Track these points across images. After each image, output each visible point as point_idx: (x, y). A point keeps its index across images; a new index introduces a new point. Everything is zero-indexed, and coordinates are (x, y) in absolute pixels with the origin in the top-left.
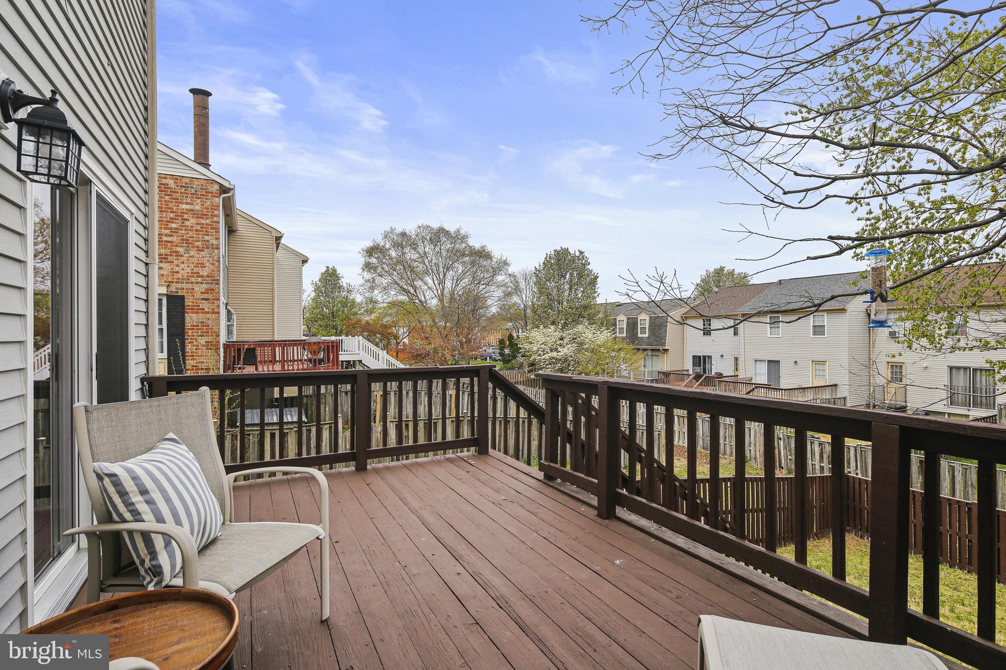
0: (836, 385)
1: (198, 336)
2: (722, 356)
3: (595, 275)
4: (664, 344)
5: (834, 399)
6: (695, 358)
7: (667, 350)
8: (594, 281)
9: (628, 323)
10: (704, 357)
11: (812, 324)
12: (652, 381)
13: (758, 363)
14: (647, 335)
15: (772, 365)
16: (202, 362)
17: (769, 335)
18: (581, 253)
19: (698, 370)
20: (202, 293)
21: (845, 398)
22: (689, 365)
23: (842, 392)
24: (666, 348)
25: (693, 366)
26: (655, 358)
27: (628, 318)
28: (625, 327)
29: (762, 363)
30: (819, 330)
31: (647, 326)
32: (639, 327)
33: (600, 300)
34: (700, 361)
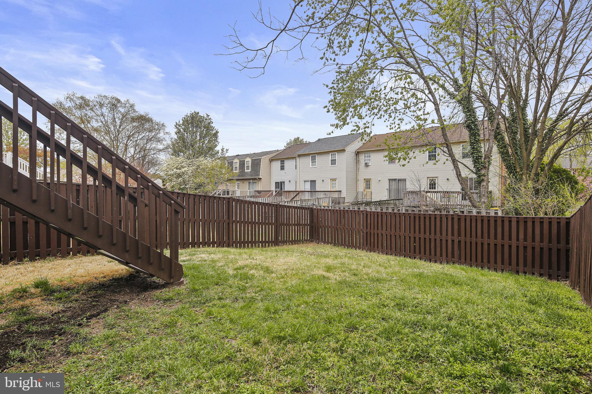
0: (341, 191)
2: (290, 181)
3: (216, 130)
4: (259, 175)
5: (339, 198)
6: (277, 183)
7: (261, 179)
8: (216, 135)
10: (281, 183)
11: (330, 159)
12: (251, 197)
13: (306, 183)
14: (250, 171)
15: (313, 183)
17: (311, 167)
18: (208, 116)
19: (278, 190)
21: (344, 198)
22: (273, 188)
23: (344, 195)
24: (260, 177)
25: (276, 188)
26: (254, 184)
27: (239, 161)
28: (238, 166)
29: (308, 182)
30: (333, 162)
31: (250, 165)
32: (246, 165)
34: (280, 185)
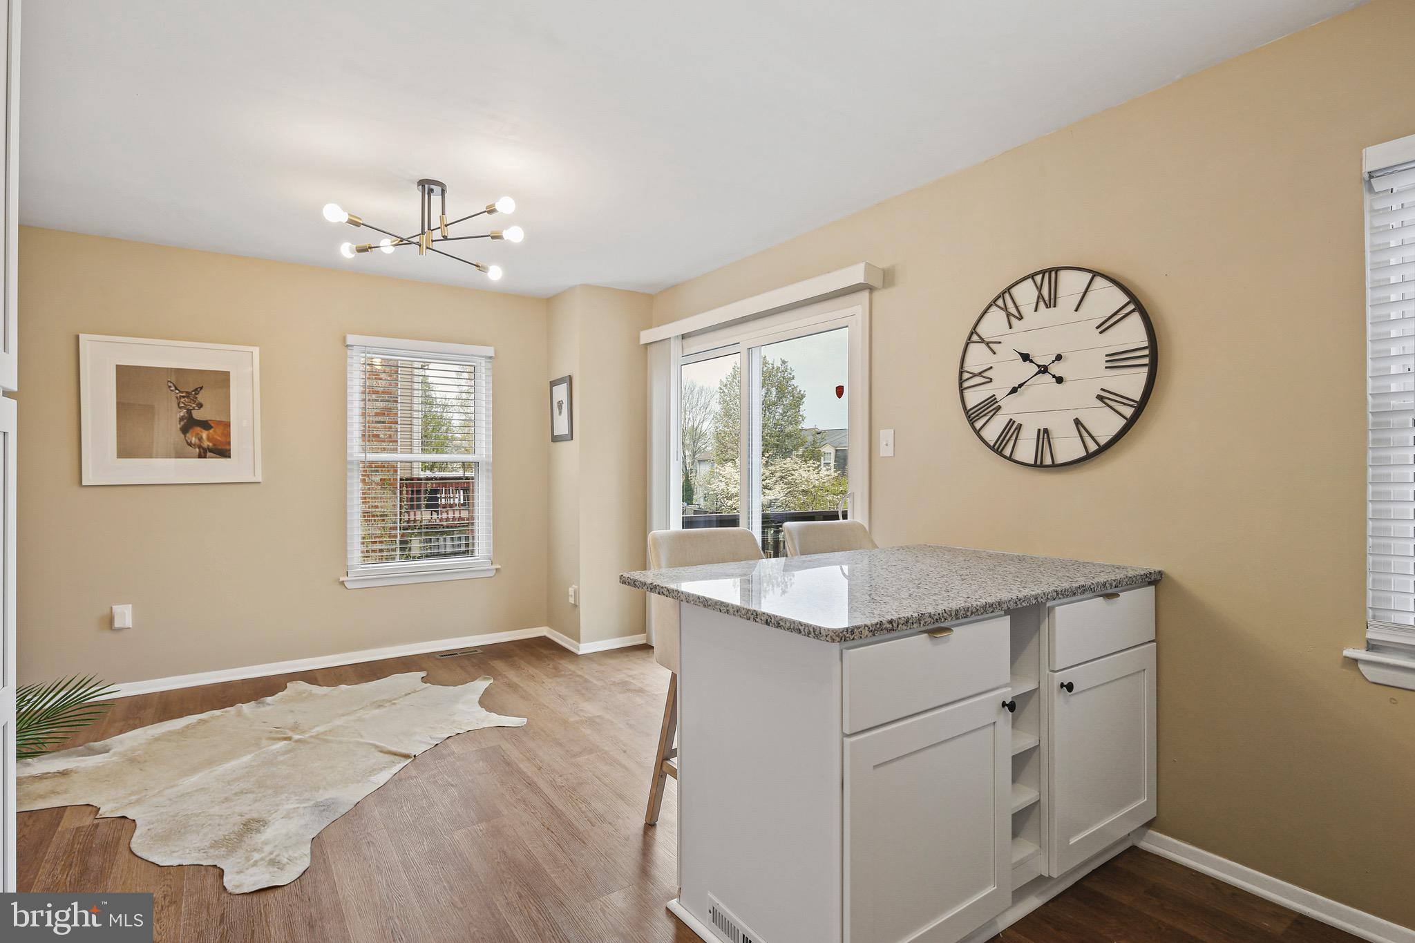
1: (372, 471)
3: (802, 392)
8: (799, 399)
9: (836, 457)
16: (376, 507)
18: (784, 362)
20: (377, 414)
27: (837, 450)
28: (832, 462)
33: (806, 425)
